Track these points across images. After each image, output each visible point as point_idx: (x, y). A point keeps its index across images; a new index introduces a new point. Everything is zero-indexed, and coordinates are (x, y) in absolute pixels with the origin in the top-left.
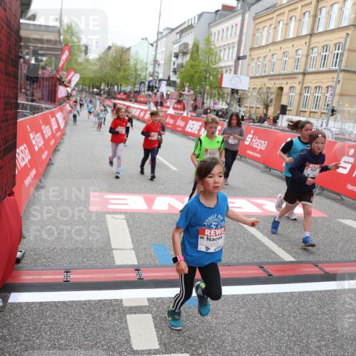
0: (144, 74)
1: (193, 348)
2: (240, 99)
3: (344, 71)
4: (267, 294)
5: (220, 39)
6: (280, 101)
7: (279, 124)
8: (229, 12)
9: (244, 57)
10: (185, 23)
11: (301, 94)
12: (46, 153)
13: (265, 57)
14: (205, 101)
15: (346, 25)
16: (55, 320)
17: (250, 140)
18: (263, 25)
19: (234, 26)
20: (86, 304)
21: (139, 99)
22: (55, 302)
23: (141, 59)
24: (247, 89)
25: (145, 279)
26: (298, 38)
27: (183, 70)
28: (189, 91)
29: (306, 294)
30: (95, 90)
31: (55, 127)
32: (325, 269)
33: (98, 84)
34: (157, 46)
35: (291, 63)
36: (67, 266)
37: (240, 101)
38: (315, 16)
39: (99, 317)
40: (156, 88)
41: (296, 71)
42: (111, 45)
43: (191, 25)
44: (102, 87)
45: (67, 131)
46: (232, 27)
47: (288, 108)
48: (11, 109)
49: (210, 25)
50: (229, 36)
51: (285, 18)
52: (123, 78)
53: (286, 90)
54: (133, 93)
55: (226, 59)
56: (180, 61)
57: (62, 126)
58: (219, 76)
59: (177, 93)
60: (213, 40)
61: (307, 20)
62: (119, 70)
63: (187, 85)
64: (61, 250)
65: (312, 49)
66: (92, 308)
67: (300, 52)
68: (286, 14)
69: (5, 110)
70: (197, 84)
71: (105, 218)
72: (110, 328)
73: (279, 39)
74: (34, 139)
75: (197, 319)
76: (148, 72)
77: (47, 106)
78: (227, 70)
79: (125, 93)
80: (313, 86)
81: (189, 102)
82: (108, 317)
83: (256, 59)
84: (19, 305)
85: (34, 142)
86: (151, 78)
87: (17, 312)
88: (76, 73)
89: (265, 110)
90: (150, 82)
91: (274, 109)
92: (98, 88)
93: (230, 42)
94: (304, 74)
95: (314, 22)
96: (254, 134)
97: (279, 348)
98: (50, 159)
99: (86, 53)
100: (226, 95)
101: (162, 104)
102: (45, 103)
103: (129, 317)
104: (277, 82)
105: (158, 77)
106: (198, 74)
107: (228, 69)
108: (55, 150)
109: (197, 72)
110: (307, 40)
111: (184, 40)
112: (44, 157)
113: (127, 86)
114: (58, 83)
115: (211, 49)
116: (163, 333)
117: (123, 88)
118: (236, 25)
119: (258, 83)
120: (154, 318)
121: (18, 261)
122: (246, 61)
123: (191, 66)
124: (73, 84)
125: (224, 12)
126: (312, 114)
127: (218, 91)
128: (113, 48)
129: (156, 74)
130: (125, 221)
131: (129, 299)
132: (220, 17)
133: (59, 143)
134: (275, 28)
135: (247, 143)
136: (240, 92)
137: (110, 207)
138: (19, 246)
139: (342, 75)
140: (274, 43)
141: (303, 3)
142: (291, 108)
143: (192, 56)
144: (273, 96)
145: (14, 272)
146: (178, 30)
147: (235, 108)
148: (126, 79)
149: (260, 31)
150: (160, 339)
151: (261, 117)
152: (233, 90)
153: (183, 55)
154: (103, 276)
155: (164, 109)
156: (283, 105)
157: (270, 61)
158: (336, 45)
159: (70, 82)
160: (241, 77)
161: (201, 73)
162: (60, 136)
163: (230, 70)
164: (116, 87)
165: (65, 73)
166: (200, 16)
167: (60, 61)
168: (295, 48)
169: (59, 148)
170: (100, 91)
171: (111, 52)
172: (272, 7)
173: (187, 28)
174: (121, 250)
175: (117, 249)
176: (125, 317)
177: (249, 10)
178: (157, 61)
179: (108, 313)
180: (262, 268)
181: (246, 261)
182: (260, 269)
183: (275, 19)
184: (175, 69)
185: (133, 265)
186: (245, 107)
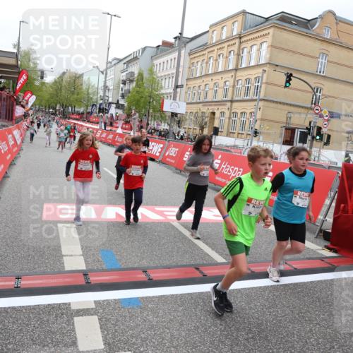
0: (95, 97)
1: (135, 346)
2: (179, 121)
3: (264, 100)
4: (202, 293)
5: (161, 70)
6: (213, 124)
8: (168, 48)
9: (182, 86)
10: (131, 55)
11: (230, 118)
12: (2, 166)
13: (199, 87)
14: (150, 122)
15: (263, 62)
16: (4, 325)
17: (187, 156)
18: (197, 60)
19: (173, 60)
20: (35, 309)
21: (91, 119)
22: (5, 308)
23: (92, 84)
24: (184, 113)
25: (93, 283)
26: (226, 72)
27: (130, 95)
29: (235, 292)
30: (51, 110)
32: (251, 269)
33: (54, 105)
34: (106, 74)
35: (221, 92)
36: (17, 272)
37: (179, 123)
38: (238, 55)
39: (48, 320)
40: (106, 110)
41: (225, 99)
43: (136, 57)
44: (57, 108)
45: (24, 147)
46: (171, 60)
47: (220, 130)
49: (153, 58)
50: (169, 68)
51: (214, 55)
52: (76, 100)
53: (217, 115)
54: (85, 113)
55: (166, 87)
56: (127, 87)
57: (19, 142)
58: (161, 101)
59: (126, 115)
60: (155, 70)
61: (233, 57)
63: (134, 108)
64: (13, 257)
65: (238, 81)
66: (41, 312)
67: (227, 83)
68: (215, 52)
70: (142, 107)
72: (57, 331)
73: (210, 72)
76: (99, 96)
77: (4, 123)
78: (167, 97)
79: (78, 113)
80: (239, 112)
81: (135, 123)
83: (192, 88)
86: (102, 101)
88: (32, 95)
89: (201, 131)
90: (101, 104)
91: (209, 130)
92: (54, 109)
93: (170, 73)
94: (232, 101)
95: (238, 59)
96: (190, 152)
97: (212, 342)
98: (6, 172)
99: (42, 78)
100: (167, 118)
101: (111, 125)
103: (75, 319)
104: (210, 108)
105: (108, 101)
106: (143, 99)
107: (169, 96)
108: (12, 164)
109: (142, 97)
110: (233, 74)
111: (130, 70)
114: (15, 103)
115: (154, 78)
116: (108, 334)
117: (77, 109)
118: (175, 59)
119: (194, 108)
120: (100, 320)
122: (184, 89)
123: (137, 92)
124: (30, 105)
125: (166, 48)
126: (239, 135)
127: (160, 114)
128: (67, 74)
129: (107, 98)
132: (162, 51)
133: (16, 158)
134: (207, 63)
135: (185, 159)
136: (179, 115)
137: (62, 217)
139: (261, 104)
140: (207, 75)
141: (229, 43)
142: (222, 130)
143: (137, 83)
144: (207, 120)
146: (125, 61)
147: (175, 129)
148: (79, 101)
149: (195, 64)
150: (105, 339)
152: (172, 113)
153: (130, 83)
154: (52, 281)
155: (114, 129)
156: (215, 127)
157: (204, 90)
158: (256, 78)
159: (27, 103)
160: (180, 103)
161: (145, 98)
162: (17, 151)
163: (171, 96)
164: (70, 108)
165: (22, 94)
166: (144, 49)
167: (17, 84)
168: (224, 80)
169: (15, 162)
170: (56, 112)
171: (66, 78)
172: (203, 45)
173: (133, 59)
174: (72, 256)
175: (66, 256)
176: (73, 319)
177: (185, 46)
178: (107, 87)
179: (56, 316)
180: (198, 269)
181: (185, 264)
182: (196, 270)
183: (206, 55)
184: (123, 94)
185: (81, 270)
186: (184, 128)
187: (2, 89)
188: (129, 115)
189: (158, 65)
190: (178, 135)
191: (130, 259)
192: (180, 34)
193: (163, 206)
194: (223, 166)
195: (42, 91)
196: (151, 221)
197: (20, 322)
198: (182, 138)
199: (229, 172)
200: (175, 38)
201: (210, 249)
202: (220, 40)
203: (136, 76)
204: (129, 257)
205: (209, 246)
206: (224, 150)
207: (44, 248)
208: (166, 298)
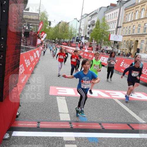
0: (75, 34)
2: (118, 46)
4: (132, 138)
5: (109, 19)
6: (137, 46)
9: (120, 27)
10: (93, 12)
12: (31, 68)
13: (130, 27)
14: (102, 46)
17: (122, 64)
18: (129, 12)
19: (116, 13)
20: (46, 139)
21: (72, 45)
22: (33, 137)
23: (74, 27)
24: (122, 41)
25: (74, 128)
26: (145, 18)
27: (92, 32)
28: (94, 42)
30: (53, 41)
31: (35, 57)
33: (54, 38)
34: (81, 22)
35: (142, 29)
36: (38, 120)
39: (53, 145)
40: (80, 40)
41: (144, 33)
42: (61, 21)
44: (56, 40)
45: (40, 59)
46: (115, 13)
47: (141, 50)
48: (18, 49)
49: (105, 13)
50: (113, 18)
51: (139, 9)
52: (66, 36)
53: (139, 42)
54: (70, 42)
55: (112, 28)
56: (91, 28)
57: (38, 56)
58: (109, 35)
60: (106, 19)
62: (64, 32)
63: (94, 39)
64: (36, 112)
67: (146, 24)
69: (15, 50)
70: (98, 39)
71: (56, 98)
73: (136, 19)
74: (26, 62)
76: (77, 33)
77: (32, 48)
78: (112, 33)
81: (95, 47)
82: (57, 145)
84: (17, 137)
85: (26, 63)
86: (78, 36)
87: (16, 140)
88: (45, 33)
89: (129, 51)
90: (77, 38)
91: (134, 50)
92: (55, 40)
93: (114, 20)
96: (124, 62)
98: (33, 71)
99: (50, 25)
100: (111, 44)
102: (31, 46)
104: (135, 38)
105: (81, 36)
106: (98, 35)
107: (113, 32)
108: (35, 67)
109: (98, 33)
111: (93, 19)
112: (30, 70)
113: (67, 39)
114: (37, 38)
115: (105, 23)
117: (65, 40)
119: (127, 39)
121: (17, 116)
122: (121, 29)
123: (96, 31)
124: (44, 38)
125: (112, 7)
127: (108, 42)
128: (61, 23)
129: (80, 34)
130: (65, 100)
131: (66, 137)
132: (110, 9)
133: (37, 64)
134: (135, 14)
135: (121, 66)
136: (118, 43)
137: (59, 93)
138: (18, 110)
140: (134, 21)
142: (142, 50)
143: (96, 26)
144: (133, 45)
145: (15, 121)
146: (90, 15)
147: (116, 50)
148: (67, 36)
149: (128, 15)
151: (128, 54)
152: (115, 41)
153: (92, 26)
154: (55, 125)
155: (83, 50)
156: (138, 49)
157: (132, 29)
159: (42, 37)
160: (119, 36)
161: (100, 34)
162: (37, 61)
163: (114, 32)
164: (62, 40)
165: (41, 33)
166: (100, 8)
167: (38, 28)
168: (144, 23)
169: (37, 66)
170: (55, 42)
171: (61, 25)
172: (133, 4)
173: (94, 14)
174: (63, 113)
175: (61, 113)
176: (64, 145)
177: (123, 6)
178: (81, 29)
179: (57, 143)
180: (129, 125)
181: (122, 122)
182: (128, 126)
183: (135, 10)
184: (89, 32)
185: (68, 121)
186: (120, 49)
189: (108, 16)
190: (117, 53)
193: (109, 90)
195: (49, 31)
196: (103, 98)
198: (119, 55)
199: (146, 73)
200: (118, 1)
201: (136, 115)
202: (143, 1)
203: (96, 22)
204: (92, 116)
205: (135, 113)
207: (50, 108)
208: (112, 139)
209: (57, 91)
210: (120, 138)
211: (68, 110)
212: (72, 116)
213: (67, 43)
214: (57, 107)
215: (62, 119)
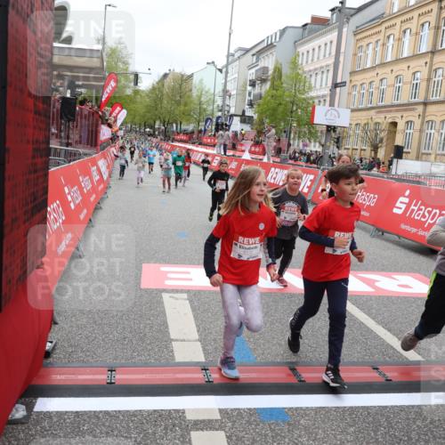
0: (210, 108)
2: (338, 139)
5: (310, 62)
6: (394, 140)
7: (393, 172)
8: (320, 26)
9: (343, 84)
10: (263, 41)
11: (421, 131)
12: (85, 211)
13: (370, 83)
14: (292, 142)
18: (367, 41)
19: (329, 44)
20: (135, 416)
21: (204, 140)
22: (95, 412)
23: (206, 89)
24: (347, 125)
25: (215, 382)
26: (415, 57)
27: (261, 102)
30: (148, 130)
31: (96, 178)
33: (151, 122)
34: (227, 72)
35: (406, 90)
36: (110, 361)
37: (338, 142)
39: (154, 433)
41: (413, 100)
42: (168, 72)
43: (272, 44)
44: (157, 126)
45: (112, 183)
46: (326, 44)
47: (405, 150)
48: (41, 157)
49: (296, 43)
50: (321, 58)
51: (396, 31)
52: (184, 113)
53: (401, 126)
54: (196, 132)
55: (318, 86)
56: (257, 90)
57: (105, 177)
58: (310, 109)
59: (255, 132)
60: (300, 62)
61: (427, 33)
62: (178, 103)
63: (267, 121)
64: (103, 340)
65: (436, 70)
66: (144, 421)
67: (418, 75)
68: (398, 27)
69: (34, 157)
70: (280, 120)
71: (162, 297)
73: (389, 59)
74: (69, 193)
75: (287, 440)
76: (215, 106)
78: (320, 101)
79: (185, 133)
80: (438, 120)
81: (270, 144)
82: (166, 434)
83: (358, 86)
84: (48, 415)
85: (69, 198)
86: (220, 114)
87: (46, 424)
88: (122, 108)
89: (373, 152)
90: (218, 118)
91: (386, 151)
92: (152, 127)
93: (324, 64)
94: (425, 104)
95: (436, 35)
98: (90, 220)
99: (136, 84)
100: (319, 134)
101: (234, 147)
102: (84, 148)
103: (194, 434)
104: (388, 116)
105: (228, 112)
106: (282, 106)
107: (322, 100)
108: (97, 208)
109: (280, 104)
110: (428, 59)
111: (262, 64)
112: (82, 217)
113: (188, 124)
114: (100, 122)
115: (298, 74)
117: (184, 127)
118: (331, 42)
119: (363, 118)
120: (229, 437)
121: (48, 354)
122: (345, 90)
123: (272, 96)
125: (317, 26)
126: (438, 157)
127: (309, 129)
128: (170, 76)
129: (227, 108)
130: (188, 302)
131: (193, 410)
132: (310, 32)
133: (102, 199)
134: (383, 45)
136: (338, 130)
137: (168, 283)
138: (50, 335)
140: (383, 65)
141: (421, 11)
142: (409, 150)
143: (273, 84)
144: (383, 135)
145: (42, 370)
146: (254, 51)
147: (333, 151)
148: (187, 115)
149: (364, 48)
152: (328, 127)
153: (261, 83)
154: (159, 376)
155: (238, 154)
156: (397, 146)
157: (378, 88)
159: (116, 118)
160: (340, 110)
161: (286, 105)
162: (102, 190)
163: (325, 101)
164: (174, 125)
165: (109, 109)
166: (283, 32)
167: (103, 94)
168: (412, 71)
169: (102, 205)
170: (154, 132)
171: (168, 81)
172: (378, 17)
173: (266, 48)
174: (184, 341)
175: (177, 340)
176: (189, 434)
177: (348, 22)
178: (227, 91)
179: (166, 428)
180: (376, 369)
181: (355, 360)
182: (373, 371)
183: (382, 34)
184: (251, 100)
185: (199, 363)
186: (345, 149)
187: (83, 103)
188: (260, 133)
189: (305, 54)
191: (269, 348)
192: (341, 3)
194: (412, 207)
195: (135, 102)
196: (298, 292)
197: (115, 433)
199: (424, 216)
200: (333, 10)
202: (406, 7)
204: (267, 345)
205: (394, 335)
206: (413, 182)
207: (145, 327)
208: (327, 412)
209: (165, 275)
210: (351, 408)
211: (198, 331)
212: (209, 347)
213: (187, 134)
214: (165, 324)
215: (179, 358)
